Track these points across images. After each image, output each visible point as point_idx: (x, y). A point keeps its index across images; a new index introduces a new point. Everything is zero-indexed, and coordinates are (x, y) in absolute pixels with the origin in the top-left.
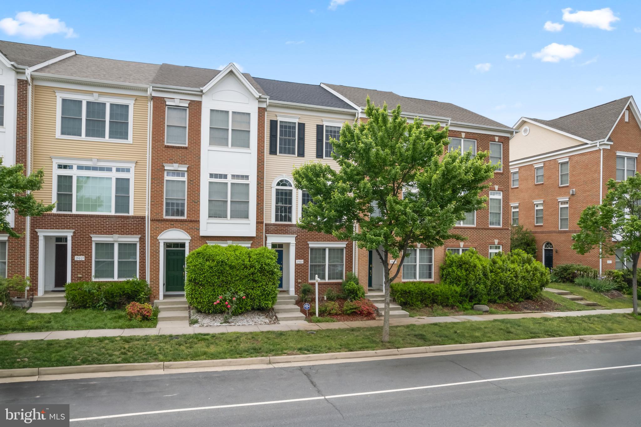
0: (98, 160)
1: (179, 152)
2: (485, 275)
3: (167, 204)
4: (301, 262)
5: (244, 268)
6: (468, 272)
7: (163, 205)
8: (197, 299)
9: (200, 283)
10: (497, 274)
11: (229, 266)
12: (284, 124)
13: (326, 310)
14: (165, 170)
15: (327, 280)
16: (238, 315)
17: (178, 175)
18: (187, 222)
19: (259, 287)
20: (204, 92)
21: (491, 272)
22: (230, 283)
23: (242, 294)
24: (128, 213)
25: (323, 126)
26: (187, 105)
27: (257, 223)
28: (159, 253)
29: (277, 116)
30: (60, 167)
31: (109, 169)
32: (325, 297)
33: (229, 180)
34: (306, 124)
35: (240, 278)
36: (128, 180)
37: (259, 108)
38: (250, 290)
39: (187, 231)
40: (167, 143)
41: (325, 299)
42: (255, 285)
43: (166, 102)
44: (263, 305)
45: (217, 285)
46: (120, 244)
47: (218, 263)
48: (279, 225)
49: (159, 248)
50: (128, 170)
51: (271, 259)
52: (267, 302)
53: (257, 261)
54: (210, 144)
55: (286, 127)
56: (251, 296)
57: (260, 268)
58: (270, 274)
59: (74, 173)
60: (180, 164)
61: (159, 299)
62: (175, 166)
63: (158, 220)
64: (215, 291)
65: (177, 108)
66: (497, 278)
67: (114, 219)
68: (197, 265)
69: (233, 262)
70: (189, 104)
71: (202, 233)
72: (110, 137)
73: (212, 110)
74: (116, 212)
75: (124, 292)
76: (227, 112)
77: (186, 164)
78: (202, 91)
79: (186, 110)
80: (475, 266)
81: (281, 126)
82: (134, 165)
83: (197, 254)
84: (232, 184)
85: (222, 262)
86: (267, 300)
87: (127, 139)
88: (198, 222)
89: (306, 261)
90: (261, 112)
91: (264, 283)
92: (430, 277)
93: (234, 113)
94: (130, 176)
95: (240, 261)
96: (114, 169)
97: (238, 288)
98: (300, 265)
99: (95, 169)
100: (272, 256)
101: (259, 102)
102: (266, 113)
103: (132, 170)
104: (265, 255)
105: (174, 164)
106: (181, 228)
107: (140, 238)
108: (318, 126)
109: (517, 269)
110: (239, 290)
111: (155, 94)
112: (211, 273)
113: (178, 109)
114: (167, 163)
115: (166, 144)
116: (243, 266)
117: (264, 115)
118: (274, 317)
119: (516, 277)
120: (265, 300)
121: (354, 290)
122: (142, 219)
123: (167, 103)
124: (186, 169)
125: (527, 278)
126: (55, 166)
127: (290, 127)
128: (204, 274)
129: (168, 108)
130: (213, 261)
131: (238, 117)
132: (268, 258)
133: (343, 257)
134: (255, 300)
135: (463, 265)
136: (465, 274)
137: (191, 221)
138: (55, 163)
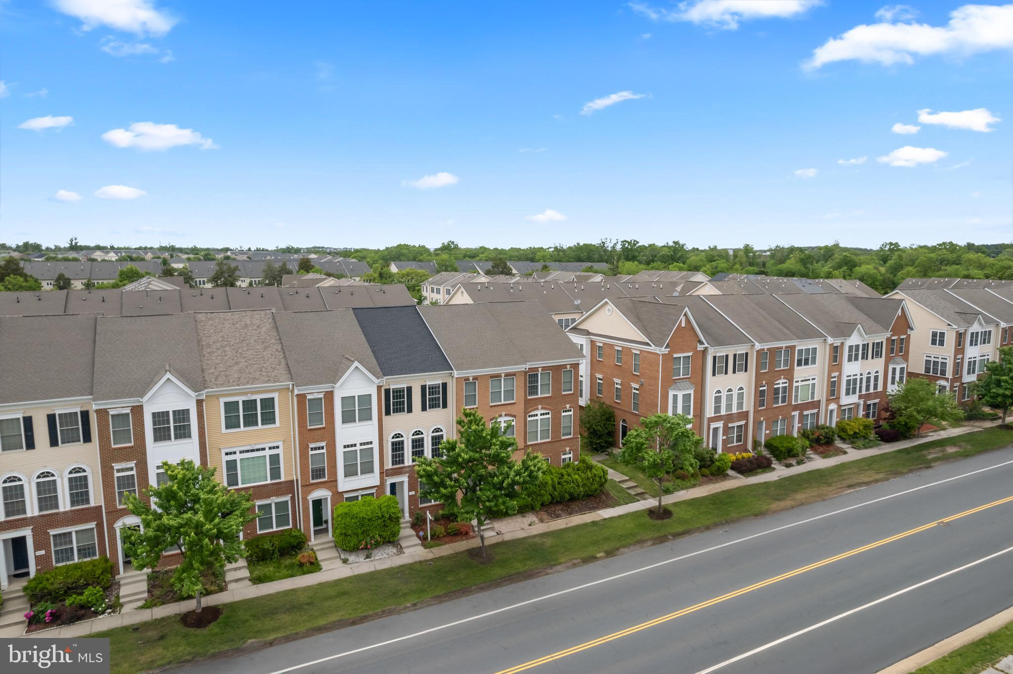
0: (255, 444)
1: (319, 432)
3: (312, 472)
4: (413, 493)
5: (378, 519)
7: (309, 473)
8: (346, 544)
9: (348, 535)
11: (367, 520)
12: (395, 390)
13: (435, 534)
14: (309, 448)
15: (433, 503)
16: (374, 549)
17: (319, 449)
18: (328, 482)
19: (389, 529)
20: (336, 387)
22: (369, 531)
23: (377, 537)
24: (281, 479)
25: (425, 385)
27: (380, 473)
28: (309, 508)
29: (390, 387)
30: (227, 454)
31: (264, 449)
33: (358, 448)
34: (412, 387)
35: (376, 525)
36: (279, 454)
38: (383, 532)
39: (329, 489)
40: (309, 426)
42: (386, 529)
45: (360, 534)
46: (276, 504)
47: (360, 519)
48: (395, 469)
49: (308, 504)
50: (278, 447)
52: (392, 538)
53: (386, 512)
54: (342, 424)
55: (397, 392)
56: (383, 536)
59: (238, 457)
60: (320, 441)
61: (312, 540)
62: (317, 444)
63: (307, 485)
65: (315, 399)
67: (271, 485)
70: (324, 395)
71: (340, 490)
72: (262, 425)
73: (342, 397)
74: (272, 480)
76: (354, 397)
77: (325, 441)
78: (334, 386)
79: (322, 399)
81: (393, 392)
82: (282, 442)
84: (360, 450)
85: (363, 518)
87: (275, 423)
88: (336, 481)
89: (417, 492)
90: (379, 388)
91: (392, 527)
93: (358, 396)
94: (280, 451)
95: (374, 514)
96: (267, 449)
98: (412, 495)
99: (253, 451)
100: (396, 505)
101: (378, 384)
103: (281, 446)
105: (316, 442)
106: (324, 488)
107: (291, 497)
108: (422, 385)
110: (375, 534)
111: (298, 392)
112: (355, 526)
114: (310, 444)
115: (309, 428)
117: (381, 389)
118: (399, 546)
122: (292, 482)
123: (308, 398)
124: (325, 445)
126: (223, 454)
127: (400, 391)
128: (351, 528)
129: (309, 402)
130: (356, 518)
131: (362, 400)
137: (331, 482)
138: (223, 452)
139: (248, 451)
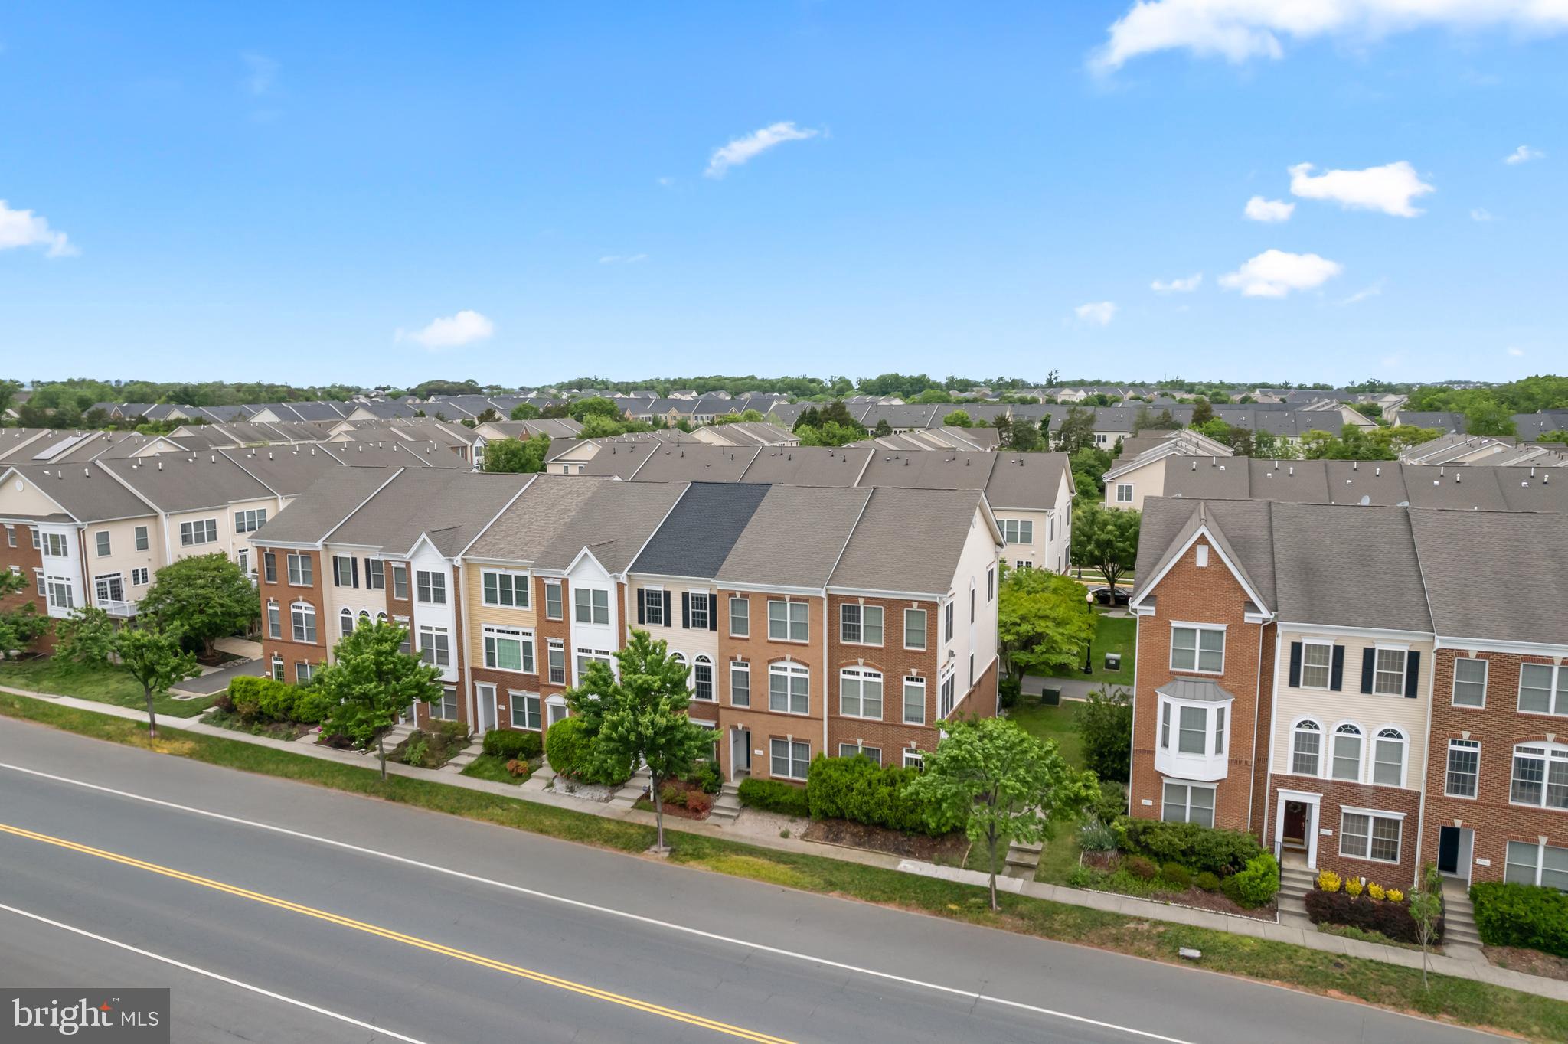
0: (509, 626)
1: (559, 626)
3: (552, 671)
7: (548, 672)
14: (547, 642)
17: (558, 647)
18: (565, 688)
24: (532, 672)
26: (560, 583)
30: (486, 630)
33: (594, 655)
36: (531, 643)
40: (547, 617)
46: (528, 700)
54: (576, 621)
59: (495, 635)
60: (557, 637)
63: (545, 686)
67: (524, 676)
72: (517, 605)
73: (576, 589)
74: (525, 670)
75: (524, 742)
76: (589, 591)
77: (561, 638)
79: (560, 587)
82: (534, 630)
84: (596, 659)
87: (526, 607)
93: (593, 591)
94: (532, 639)
96: (521, 633)
103: (531, 634)
105: (553, 638)
106: (561, 694)
108: (683, 594)
114: (548, 636)
124: (562, 642)
126: (483, 629)
129: (547, 585)
138: (484, 626)
139: (504, 632)
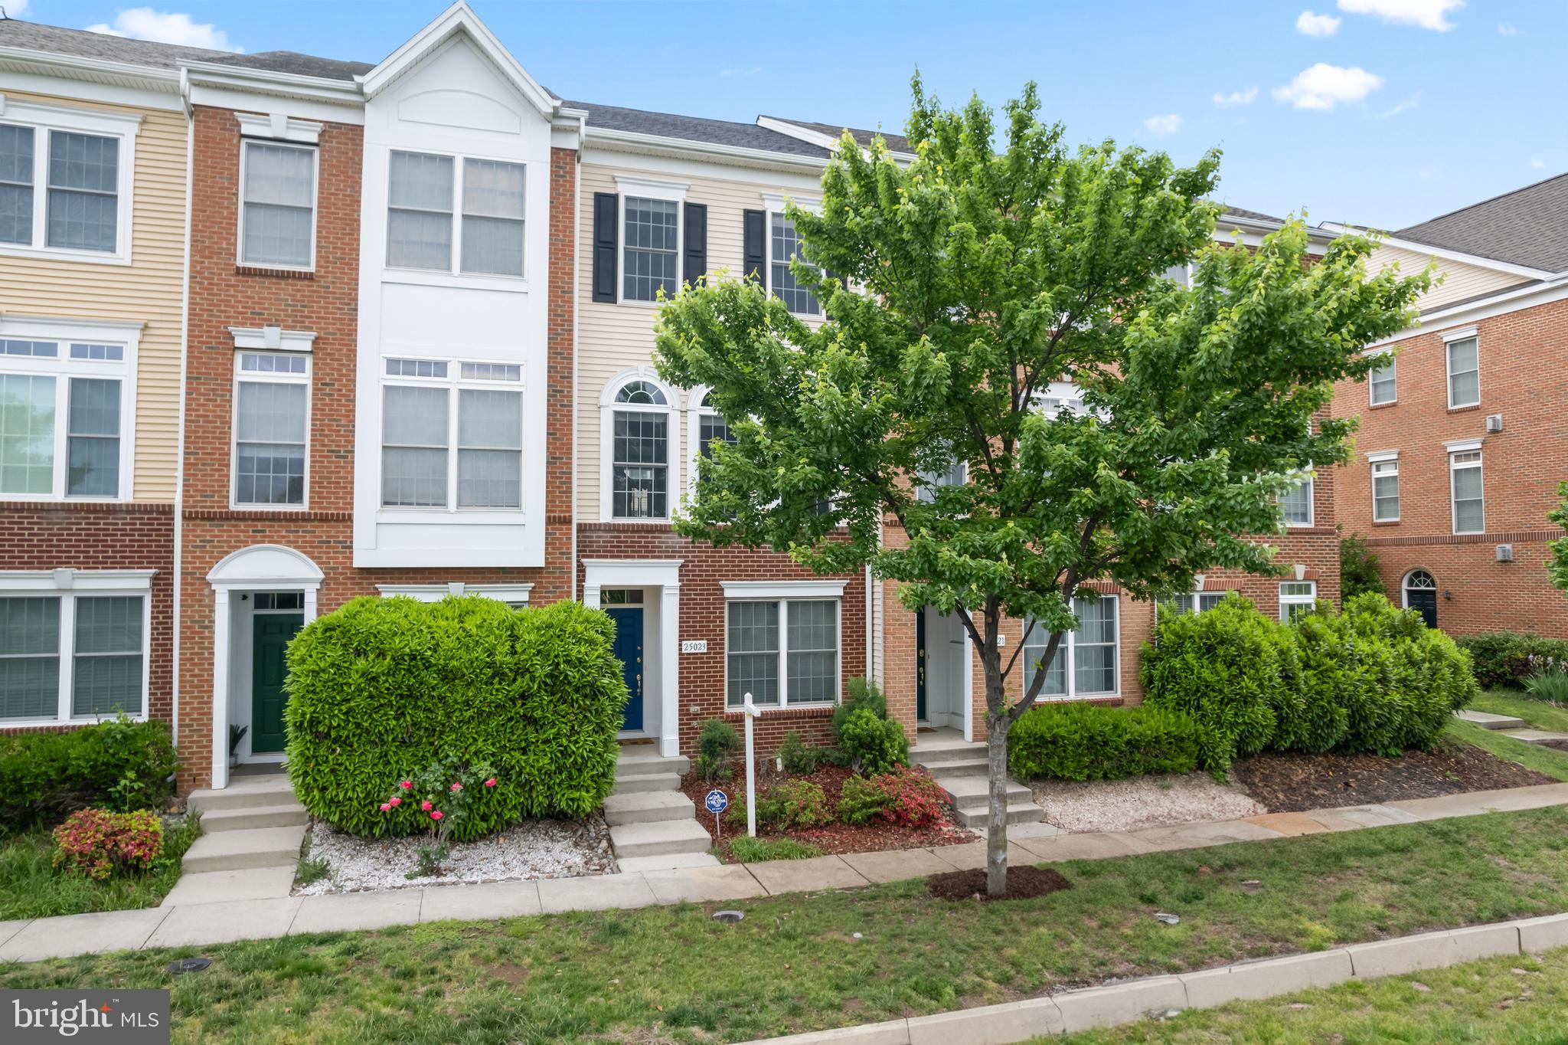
0: (6, 320)
1: (287, 288)
2: (1288, 677)
3: (243, 462)
4: (700, 646)
5: (493, 677)
6: (1234, 670)
7: (228, 465)
8: (324, 789)
9: (333, 734)
10: (1323, 674)
11: (438, 673)
12: (639, 208)
13: (782, 811)
14: (236, 348)
15: (784, 705)
16: (475, 841)
17: (282, 367)
18: (309, 520)
19: (546, 742)
20: (367, 90)
21: (1307, 666)
22: (442, 733)
23: (484, 769)
24: (115, 494)
25: (763, 214)
26: (314, 138)
27: (550, 521)
28: (210, 627)
29: (616, 182)
31: (47, 349)
32: (779, 761)
33: (454, 381)
34: (709, 209)
35: (480, 712)
36: (116, 384)
37: (555, 151)
38: (517, 755)
39: (311, 550)
40: (245, 259)
41: (780, 767)
42: (532, 737)
43: (239, 125)
44: (563, 804)
45: (394, 740)
46: (82, 603)
47: (397, 660)
48: (625, 529)
49: (212, 611)
50: (116, 353)
51: (591, 642)
52: (576, 795)
53: (539, 652)
54: (388, 263)
55: (645, 216)
56: (520, 774)
57: (550, 675)
58: (586, 696)
60: (286, 327)
61: (209, 786)
62: (271, 337)
63: (210, 517)
64: (388, 763)
65: (279, 145)
66: (1324, 687)
67: (64, 514)
68: (324, 671)
69: (452, 658)
70: (320, 136)
71: (360, 560)
72: (50, 242)
73: (396, 154)
74: (70, 491)
75: (64, 770)
76: (448, 160)
77: (310, 329)
78: (360, 92)
79: (311, 153)
80: (1257, 651)
81: (630, 214)
82: (136, 335)
83: (326, 631)
84: (463, 393)
85: (413, 658)
86: (577, 788)
87: (113, 250)
88: (347, 520)
89: (715, 645)
90: (563, 162)
91: (566, 729)
92: (1109, 685)
93: (469, 162)
94: (124, 371)
95: (479, 653)
96: (64, 349)
97: (473, 749)
98: (696, 656)
100: (592, 633)
101: (555, 130)
102: (578, 168)
103: (131, 353)
104: (569, 629)
105: (266, 329)
106: (289, 543)
107: (155, 579)
108: (748, 214)
109: (1384, 657)
110: (475, 753)
111: (199, 97)
112: (371, 697)
113: (284, 149)
114: (243, 324)
115: (240, 263)
116: (489, 671)
117: (572, 173)
118: (604, 844)
119: (1383, 680)
120: (571, 787)
121: (873, 738)
122: (164, 513)
123: (246, 129)
124: (308, 346)
125: (1414, 684)
127: (658, 217)
128: (347, 701)
129: (250, 146)
130: (382, 654)
131: (486, 176)
132: (579, 642)
133: (834, 629)
134: (532, 789)
135: (1220, 647)
136: (1225, 675)
137: (324, 519)
